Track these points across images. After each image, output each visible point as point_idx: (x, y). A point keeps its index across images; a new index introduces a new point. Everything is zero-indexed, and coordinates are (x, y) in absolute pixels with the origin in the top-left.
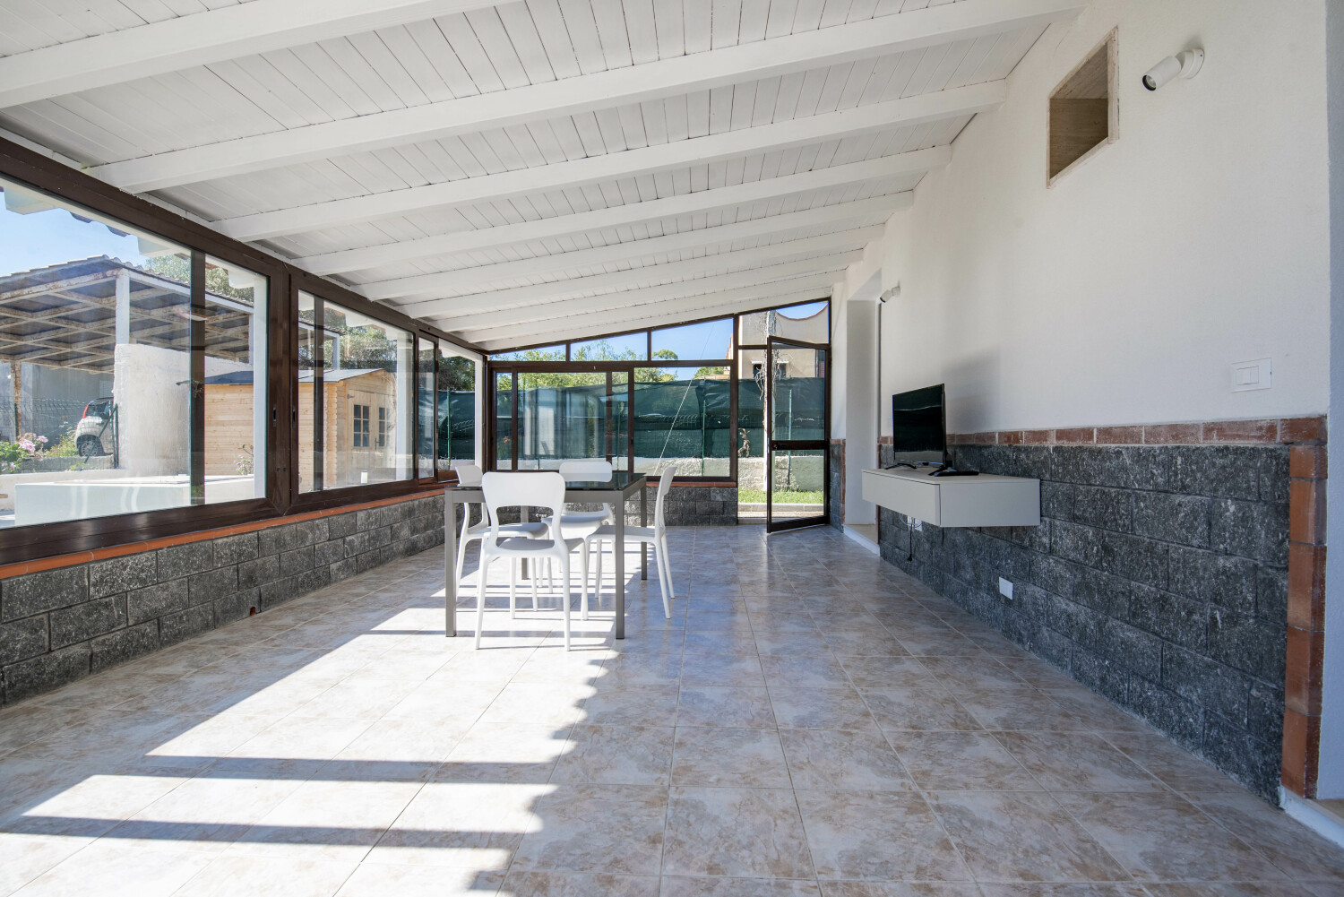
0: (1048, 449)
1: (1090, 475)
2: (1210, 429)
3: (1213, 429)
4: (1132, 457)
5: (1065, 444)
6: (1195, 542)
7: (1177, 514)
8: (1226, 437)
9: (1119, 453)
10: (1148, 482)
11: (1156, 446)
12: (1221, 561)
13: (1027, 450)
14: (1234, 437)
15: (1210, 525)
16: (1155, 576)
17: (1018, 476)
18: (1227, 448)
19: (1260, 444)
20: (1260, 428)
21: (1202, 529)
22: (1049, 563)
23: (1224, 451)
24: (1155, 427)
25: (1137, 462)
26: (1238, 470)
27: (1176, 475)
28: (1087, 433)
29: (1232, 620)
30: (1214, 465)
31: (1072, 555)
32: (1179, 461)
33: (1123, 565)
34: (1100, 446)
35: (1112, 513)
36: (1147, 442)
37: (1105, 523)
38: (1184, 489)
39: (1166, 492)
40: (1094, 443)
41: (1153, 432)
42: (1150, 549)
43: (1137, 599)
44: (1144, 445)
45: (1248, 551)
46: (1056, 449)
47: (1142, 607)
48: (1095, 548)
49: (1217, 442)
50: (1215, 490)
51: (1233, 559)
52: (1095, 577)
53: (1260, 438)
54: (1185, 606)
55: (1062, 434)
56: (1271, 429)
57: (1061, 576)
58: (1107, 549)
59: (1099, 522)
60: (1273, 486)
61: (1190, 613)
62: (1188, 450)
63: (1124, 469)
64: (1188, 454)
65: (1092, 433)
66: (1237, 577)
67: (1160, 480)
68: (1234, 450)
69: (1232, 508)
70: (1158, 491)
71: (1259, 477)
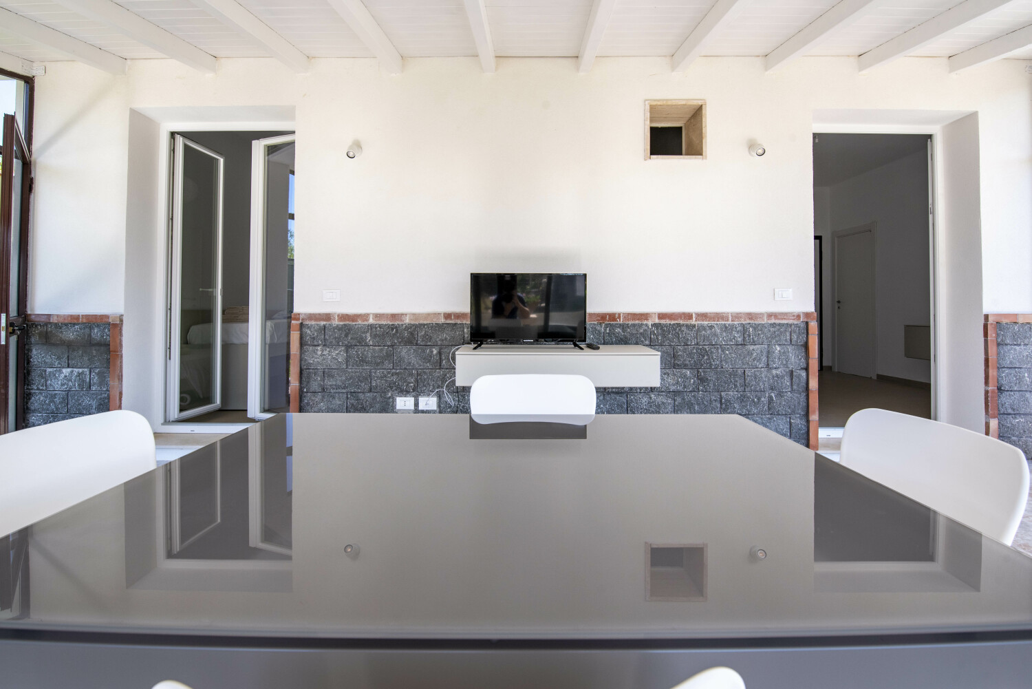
0: (647, 325)
1: (688, 340)
2: (770, 315)
3: (771, 316)
4: (721, 329)
5: (663, 322)
6: (760, 366)
7: (752, 354)
8: (778, 319)
9: (711, 327)
10: (731, 341)
11: (736, 323)
12: (774, 372)
13: (623, 327)
14: (782, 319)
15: (768, 357)
16: (736, 386)
17: (612, 344)
18: (775, 324)
19: (790, 322)
20: (794, 316)
21: (764, 359)
22: (651, 398)
23: (773, 325)
24: (737, 314)
25: (725, 331)
26: (781, 333)
27: (749, 336)
28: (689, 316)
29: (780, 395)
30: (770, 331)
31: (672, 388)
32: (751, 329)
33: (714, 385)
34: (696, 323)
35: (709, 359)
36: (732, 321)
37: (702, 365)
38: (754, 343)
39: (741, 345)
40: (693, 322)
41: (737, 316)
42: (733, 374)
43: (726, 401)
44: (730, 322)
45: (786, 366)
46: (654, 325)
47: (731, 404)
48: (692, 380)
49: (773, 321)
50: (770, 342)
51: (780, 370)
52: (694, 396)
53: (794, 319)
54: (756, 396)
55: (662, 316)
56: (798, 316)
57: (663, 403)
58: (702, 380)
59: (696, 367)
60: (797, 338)
61: (759, 399)
62: (755, 324)
63: (715, 335)
64: (756, 327)
65: (692, 315)
66: (783, 377)
67: (739, 339)
68: (779, 324)
69: (778, 349)
70: (738, 345)
71: (791, 335)
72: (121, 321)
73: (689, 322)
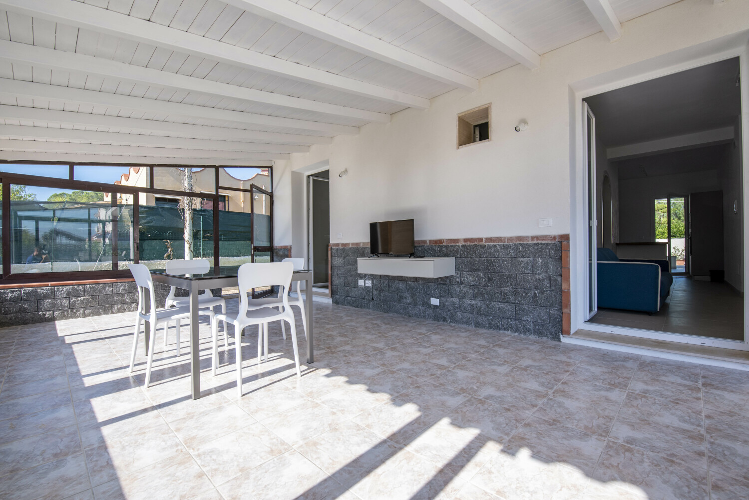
0: (458, 246)
1: (481, 254)
2: (533, 238)
3: (534, 238)
4: (501, 247)
5: (466, 244)
6: (527, 272)
7: (521, 264)
8: (539, 240)
9: (495, 246)
10: (508, 255)
11: (511, 243)
12: (537, 276)
13: (446, 247)
14: (542, 240)
15: (533, 266)
16: (511, 285)
17: (441, 257)
18: (538, 243)
19: (549, 242)
20: (551, 237)
21: (530, 267)
22: (460, 288)
23: (537, 244)
24: (511, 237)
25: (503, 249)
26: (543, 249)
27: (520, 252)
28: (481, 240)
29: (542, 293)
30: (534, 248)
31: (472, 283)
32: (521, 248)
33: (497, 283)
34: (486, 244)
35: (493, 266)
36: (508, 242)
37: (489, 270)
38: (523, 256)
39: (515, 258)
40: (484, 243)
41: (511, 239)
42: (509, 276)
43: (504, 293)
44: (506, 243)
45: (546, 272)
46: (462, 246)
47: (507, 296)
48: (484, 279)
49: (535, 241)
50: (535, 256)
51: (542, 275)
52: (485, 289)
53: (551, 240)
54: (524, 292)
55: (466, 240)
56: (554, 238)
57: (467, 292)
58: (490, 279)
59: (486, 270)
60: (555, 253)
61: (526, 294)
62: (524, 244)
63: (497, 251)
64: (524, 246)
65: (483, 239)
66: (543, 280)
67: (513, 254)
68: (542, 244)
69: (541, 261)
70: (512, 258)
71: (550, 251)
72: (291, 247)
73: (482, 244)
